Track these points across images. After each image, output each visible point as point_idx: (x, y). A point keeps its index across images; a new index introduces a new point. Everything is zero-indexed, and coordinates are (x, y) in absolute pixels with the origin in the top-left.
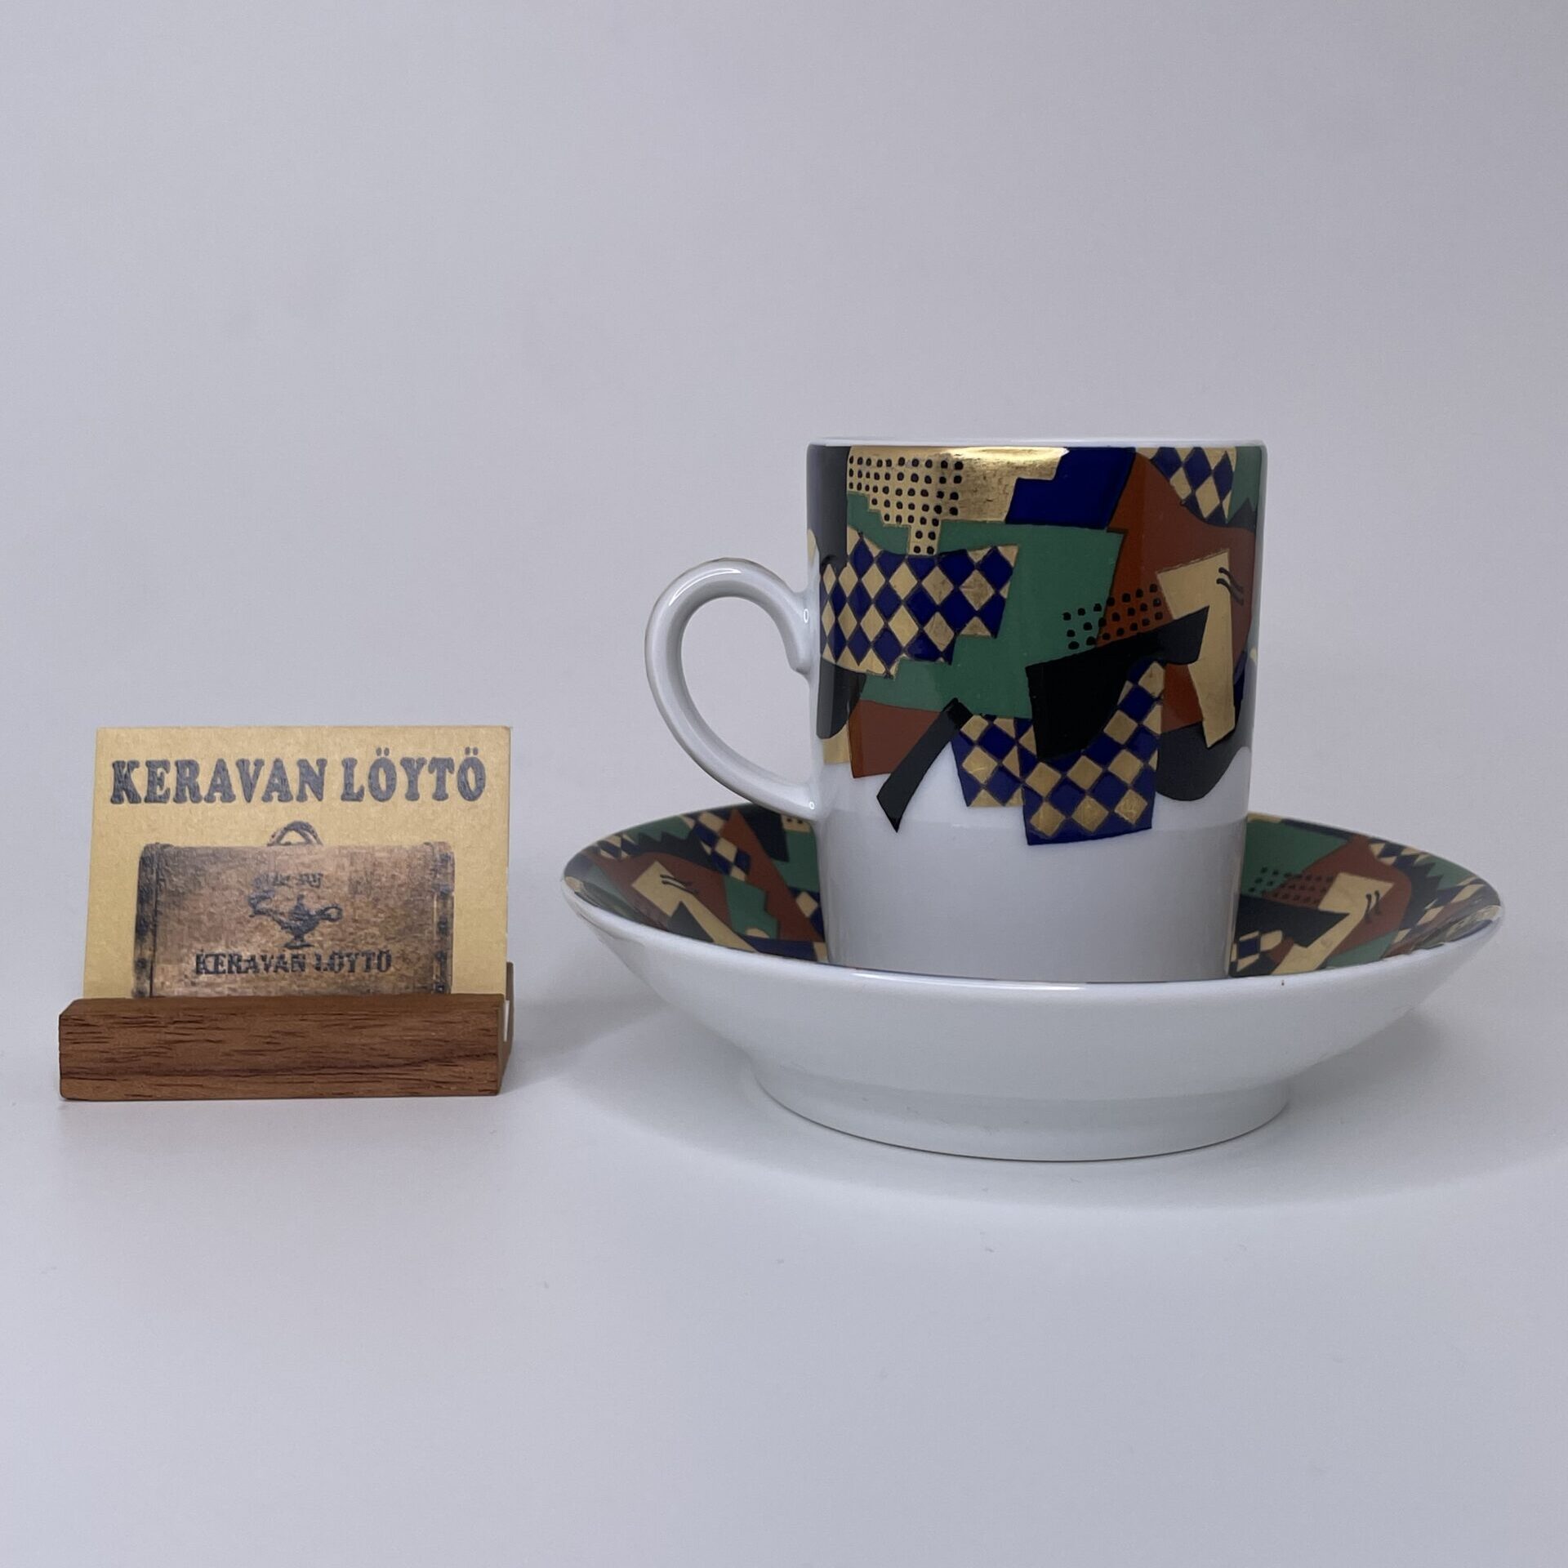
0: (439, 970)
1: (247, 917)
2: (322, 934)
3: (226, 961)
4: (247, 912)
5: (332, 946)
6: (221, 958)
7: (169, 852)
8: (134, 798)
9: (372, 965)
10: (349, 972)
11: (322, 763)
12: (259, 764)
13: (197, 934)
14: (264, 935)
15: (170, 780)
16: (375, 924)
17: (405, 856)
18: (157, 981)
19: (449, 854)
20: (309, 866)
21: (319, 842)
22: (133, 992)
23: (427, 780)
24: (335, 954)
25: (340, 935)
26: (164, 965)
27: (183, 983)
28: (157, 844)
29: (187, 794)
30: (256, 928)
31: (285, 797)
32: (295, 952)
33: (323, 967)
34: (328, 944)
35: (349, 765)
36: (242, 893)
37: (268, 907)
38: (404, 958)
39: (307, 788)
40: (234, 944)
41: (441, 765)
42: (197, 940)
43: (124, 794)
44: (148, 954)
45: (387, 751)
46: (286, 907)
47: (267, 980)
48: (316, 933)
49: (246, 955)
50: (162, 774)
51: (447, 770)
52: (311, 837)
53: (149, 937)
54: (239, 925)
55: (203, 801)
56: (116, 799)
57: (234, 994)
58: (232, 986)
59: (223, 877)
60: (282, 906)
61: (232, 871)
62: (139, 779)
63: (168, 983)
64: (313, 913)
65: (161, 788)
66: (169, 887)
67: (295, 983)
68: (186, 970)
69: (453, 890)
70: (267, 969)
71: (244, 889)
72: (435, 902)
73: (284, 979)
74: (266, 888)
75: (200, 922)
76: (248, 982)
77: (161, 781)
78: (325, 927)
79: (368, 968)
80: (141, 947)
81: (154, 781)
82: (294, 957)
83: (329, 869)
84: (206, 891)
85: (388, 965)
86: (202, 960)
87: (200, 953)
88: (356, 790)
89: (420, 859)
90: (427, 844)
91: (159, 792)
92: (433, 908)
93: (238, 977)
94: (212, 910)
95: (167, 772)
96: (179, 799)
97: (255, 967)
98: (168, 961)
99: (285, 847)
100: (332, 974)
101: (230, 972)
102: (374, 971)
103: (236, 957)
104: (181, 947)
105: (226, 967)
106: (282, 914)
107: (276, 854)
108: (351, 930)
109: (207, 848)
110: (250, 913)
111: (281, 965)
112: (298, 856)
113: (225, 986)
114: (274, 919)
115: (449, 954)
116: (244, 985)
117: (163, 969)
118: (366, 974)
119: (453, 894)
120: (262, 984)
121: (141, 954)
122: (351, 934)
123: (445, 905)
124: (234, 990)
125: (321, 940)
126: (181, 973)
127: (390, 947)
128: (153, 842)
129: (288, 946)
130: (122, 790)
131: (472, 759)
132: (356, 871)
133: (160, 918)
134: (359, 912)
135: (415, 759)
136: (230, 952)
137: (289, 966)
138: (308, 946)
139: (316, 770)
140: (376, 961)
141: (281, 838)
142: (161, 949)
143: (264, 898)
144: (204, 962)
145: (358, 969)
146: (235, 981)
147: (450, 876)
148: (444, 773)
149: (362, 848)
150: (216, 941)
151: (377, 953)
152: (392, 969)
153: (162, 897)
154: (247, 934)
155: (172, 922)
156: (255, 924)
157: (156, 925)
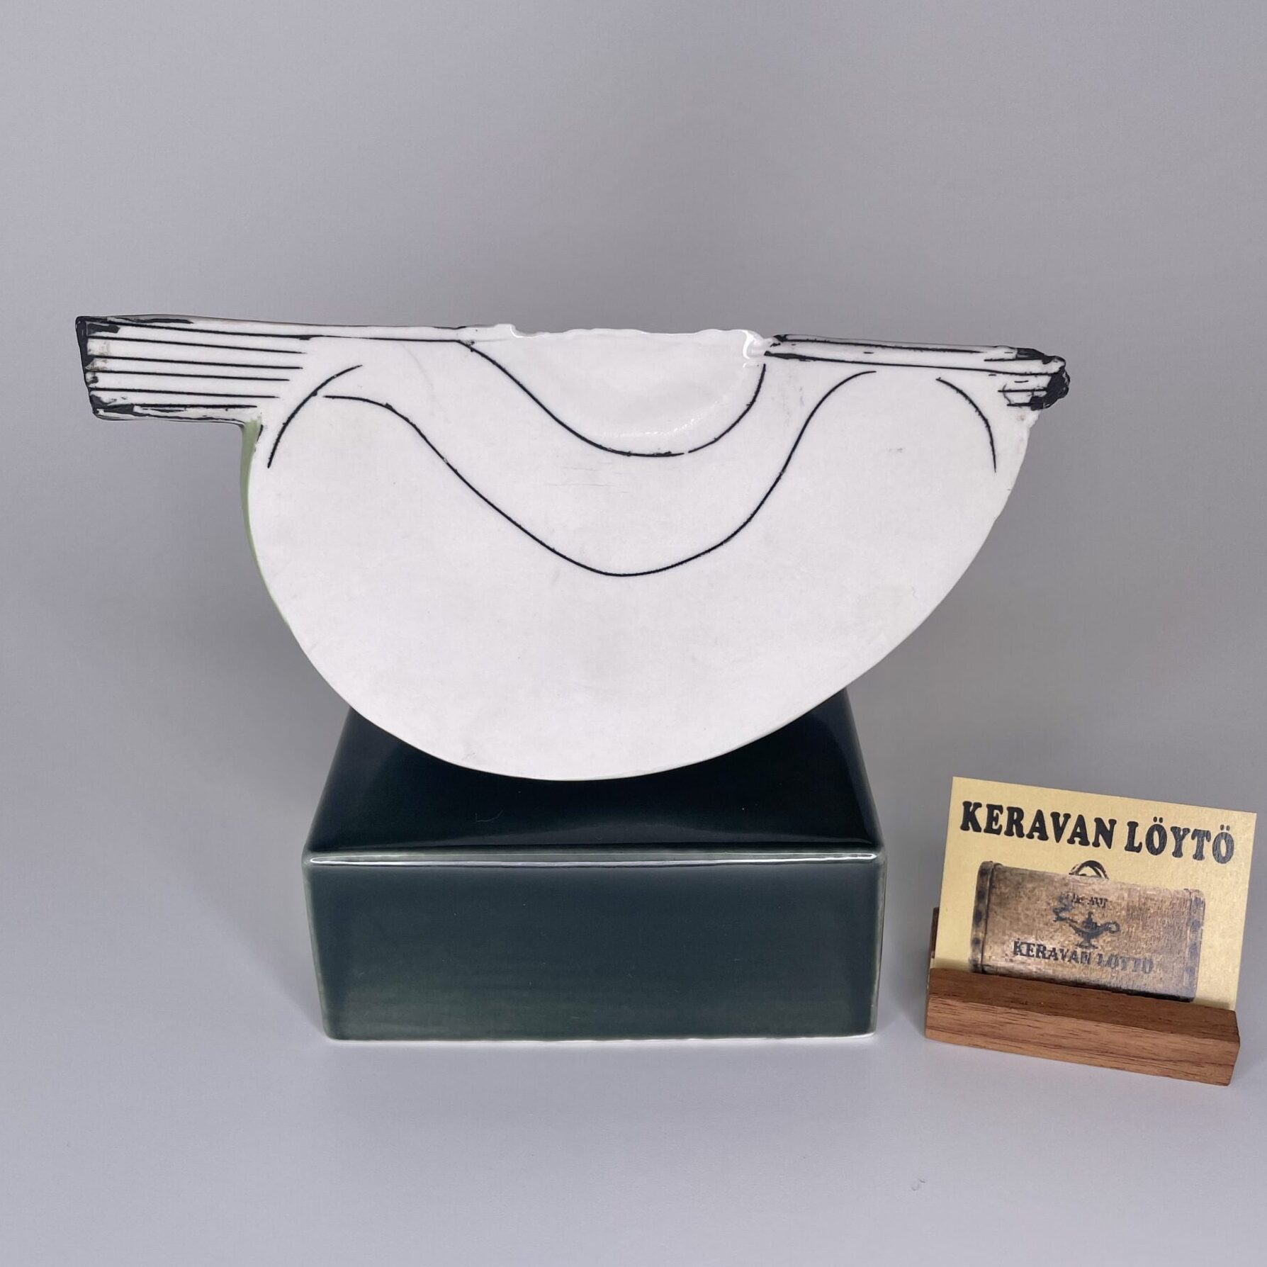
0: (1189, 979)
1: (1051, 921)
2: (1104, 941)
3: (1035, 949)
4: (1052, 918)
5: (1111, 951)
6: (1032, 946)
7: (999, 868)
8: (977, 829)
9: (1138, 967)
11: (1113, 822)
12: (1067, 816)
13: (1016, 928)
14: (1064, 935)
15: (1003, 820)
17: (1169, 896)
18: (987, 954)
19: (1201, 898)
20: (1097, 893)
21: (1106, 876)
22: (969, 960)
24: (1112, 955)
25: (1117, 944)
26: (992, 945)
27: (1005, 959)
28: (991, 862)
29: (1014, 830)
30: (1058, 929)
31: (1084, 842)
32: (1084, 950)
33: (1103, 963)
34: (1108, 949)
35: (1133, 826)
36: (1049, 904)
37: (1068, 916)
38: (1163, 966)
39: (1101, 837)
40: (1042, 938)
41: (1201, 835)
42: (1016, 931)
43: (970, 825)
44: (981, 935)
45: (1161, 820)
46: (1080, 919)
47: (1062, 966)
48: (1101, 941)
49: (1050, 947)
50: (997, 814)
51: (1205, 839)
52: (1102, 874)
53: (983, 923)
54: (1046, 927)
55: (1025, 837)
56: (965, 827)
57: (1039, 972)
58: (1039, 967)
59: (1036, 890)
60: (1077, 917)
61: (1043, 888)
62: (982, 816)
63: (993, 957)
64: (1099, 924)
65: (996, 824)
66: (999, 893)
67: (1083, 972)
68: (1007, 950)
69: (1202, 924)
70: (1064, 957)
71: (1051, 901)
72: (1188, 932)
73: (1075, 967)
74: (1066, 903)
75: (1018, 919)
76: (1049, 965)
77: (996, 819)
78: (1106, 937)
79: (1135, 970)
80: (976, 931)
81: (992, 819)
82: (1083, 953)
83: (1112, 898)
84: (1025, 900)
85: (1151, 970)
86: (1018, 945)
87: (1017, 941)
88: (1136, 844)
89: (1179, 899)
90: (1185, 889)
91: (995, 827)
92: (1186, 932)
93: (1043, 961)
94: (1028, 912)
95: (1001, 812)
96: (1009, 833)
97: (1056, 954)
98: (996, 943)
99: (1083, 877)
100: (1110, 969)
101: (1038, 956)
102: (1140, 972)
103: (1042, 948)
104: (1004, 934)
105: (1034, 953)
106: (1076, 922)
107: (1075, 881)
108: (1126, 941)
109: (1026, 870)
110: (1054, 919)
111: (1074, 956)
112: (1090, 885)
113: (1034, 966)
114: (1070, 926)
115: (1196, 970)
116: (1047, 967)
117: (991, 947)
118: (1134, 974)
119: (1203, 928)
120: (1060, 969)
121: (976, 935)
122: (1126, 944)
123: (1196, 934)
124: (1040, 969)
125: (1103, 944)
126: (1004, 952)
128: (989, 860)
129: (1080, 946)
130: (969, 821)
131: (1225, 834)
132: (1133, 902)
133: (991, 914)
134: (1131, 930)
135: (1182, 828)
136: (1039, 943)
137: (1080, 960)
138: (1094, 947)
139: (1108, 826)
140: (1141, 966)
141: (1080, 869)
142: (990, 934)
143: (1063, 909)
144: (1019, 947)
145: (1129, 970)
146: (1040, 963)
147: (1201, 914)
148: (1203, 841)
149: (1138, 886)
150: (1031, 934)
151: (1143, 960)
152: (1152, 974)
153: (993, 898)
154: (1051, 933)
155: (998, 917)
156: (1058, 927)
157: (987, 916)
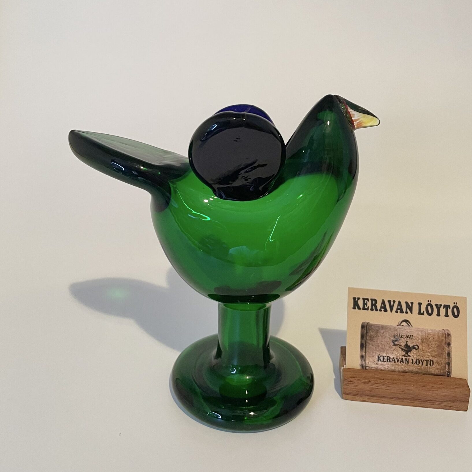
0: (448, 367)
1: (392, 346)
2: (413, 353)
3: (386, 358)
4: (392, 344)
5: (416, 357)
7: (369, 325)
8: (359, 308)
9: (428, 364)
10: (422, 365)
11: (412, 303)
12: (394, 302)
13: (378, 350)
14: (397, 351)
15: (369, 304)
16: (428, 352)
17: (437, 332)
18: (367, 362)
19: (450, 333)
20: (409, 333)
21: (411, 325)
22: (360, 364)
23: (443, 311)
24: (417, 360)
25: (419, 354)
26: (369, 358)
27: (374, 364)
28: (366, 322)
29: (374, 308)
30: (394, 349)
31: (402, 312)
33: (414, 363)
34: (415, 356)
35: (420, 304)
36: (390, 339)
37: (398, 343)
38: (437, 363)
39: (408, 309)
40: (388, 354)
43: (356, 307)
44: (364, 354)
45: (431, 301)
46: (403, 344)
47: (398, 365)
48: (412, 353)
49: (392, 357)
50: (367, 302)
51: (448, 308)
52: (409, 324)
53: (364, 348)
54: (390, 348)
55: (378, 311)
56: (354, 308)
57: (388, 368)
58: (388, 366)
59: (385, 333)
60: (401, 344)
61: (387, 332)
62: (360, 303)
63: (370, 363)
64: (411, 346)
65: (367, 306)
66: (369, 335)
67: (406, 367)
68: (375, 359)
70: (398, 361)
72: (446, 347)
73: (403, 365)
74: (397, 338)
75: (378, 346)
76: (393, 365)
77: (366, 304)
78: (414, 351)
79: (427, 365)
80: (362, 352)
81: (365, 304)
82: (406, 359)
83: (415, 335)
84: (380, 337)
85: (433, 365)
86: (379, 357)
87: (379, 355)
88: (422, 312)
89: (441, 334)
90: (443, 330)
92: (445, 348)
93: (390, 363)
94: (383, 343)
95: (368, 301)
96: (372, 310)
97: (394, 360)
98: (370, 356)
99: (403, 327)
100: (417, 365)
101: (387, 361)
102: (429, 366)
103: (389, 358)
104: (373, 352)
106: (401, 346)
107: (399, 328)
108: (422, 353)
109: (380, 325)
110: (393, 345)
111: (402, 361)
112: (406, 330)
113: (386, 366)
114: (399, 347)
115: (451, 363)
118: (427, 366)
119: (451, 345)
120: (397, 366)
121: (362, 354)
122: (422, 354)
123: (449, 348)
125: (413, 355)
126: (373, 360)
127: (433, 359)
129: (404, 356)
130: (356, 305)
131: (456, 306)
132: (423, 336)
133: (367, 344)
134: (424, 348)
135: (439, 304)
136: (387, 356)
137: (404, 362)
138: (409, 356)
139: (410, 305)
140: (429, 363)
141: (401, 323)
142: (367, 353)
143: (396, 341)
145: (424, 365)
147: (450, 340)
149: (425, 329)
150: (384, 352)
151: (429, 360)
152: (434, 366)
153: (368, 338)
154: (392, 351)
155: (370, 345)
156: (394, 348)
157: (366, 345)
